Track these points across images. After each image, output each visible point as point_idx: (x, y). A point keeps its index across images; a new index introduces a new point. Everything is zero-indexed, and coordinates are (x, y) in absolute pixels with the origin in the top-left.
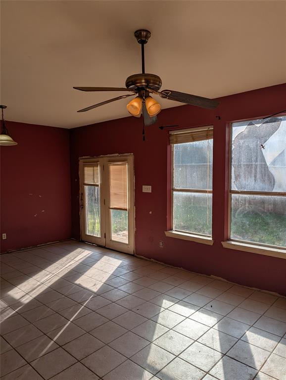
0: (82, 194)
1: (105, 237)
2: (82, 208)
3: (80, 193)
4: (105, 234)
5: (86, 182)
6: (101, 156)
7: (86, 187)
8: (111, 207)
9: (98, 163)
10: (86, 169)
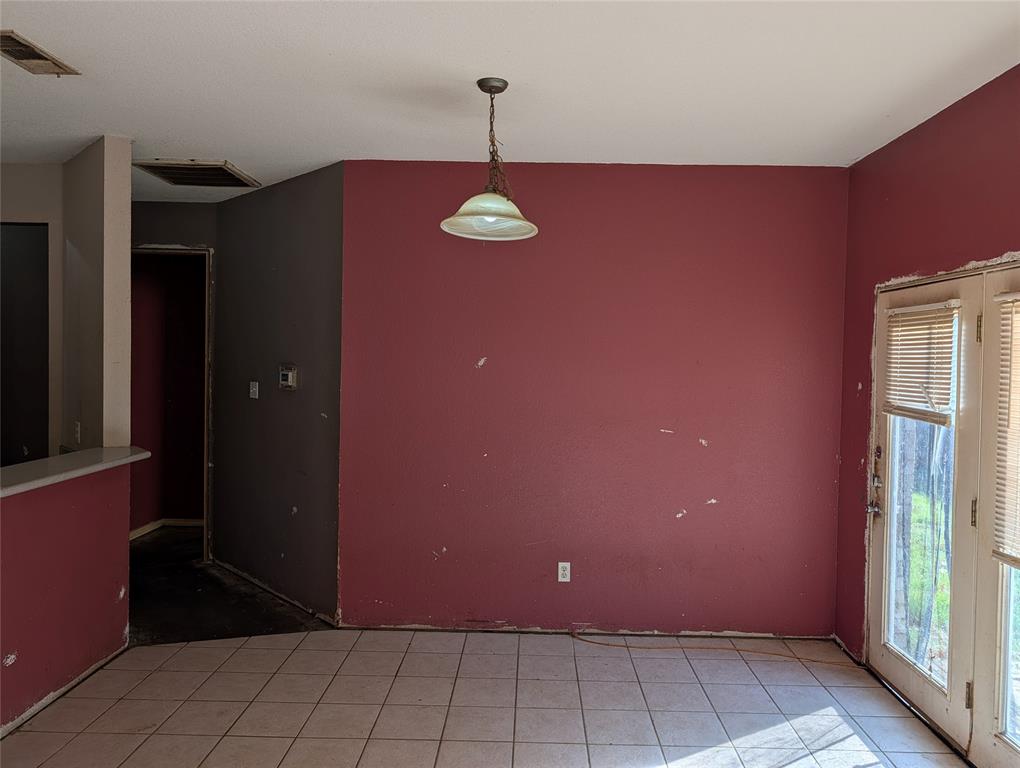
0: (879, 450)
1: (969, 704)
2: (876, 515)
3: (873, 447)
4: (969, 686)
5: (895, 399)
6: (973, 264)
7: (895, 422)
8: (1008, 551)
9: (954, 303)
10: (898, 333)
